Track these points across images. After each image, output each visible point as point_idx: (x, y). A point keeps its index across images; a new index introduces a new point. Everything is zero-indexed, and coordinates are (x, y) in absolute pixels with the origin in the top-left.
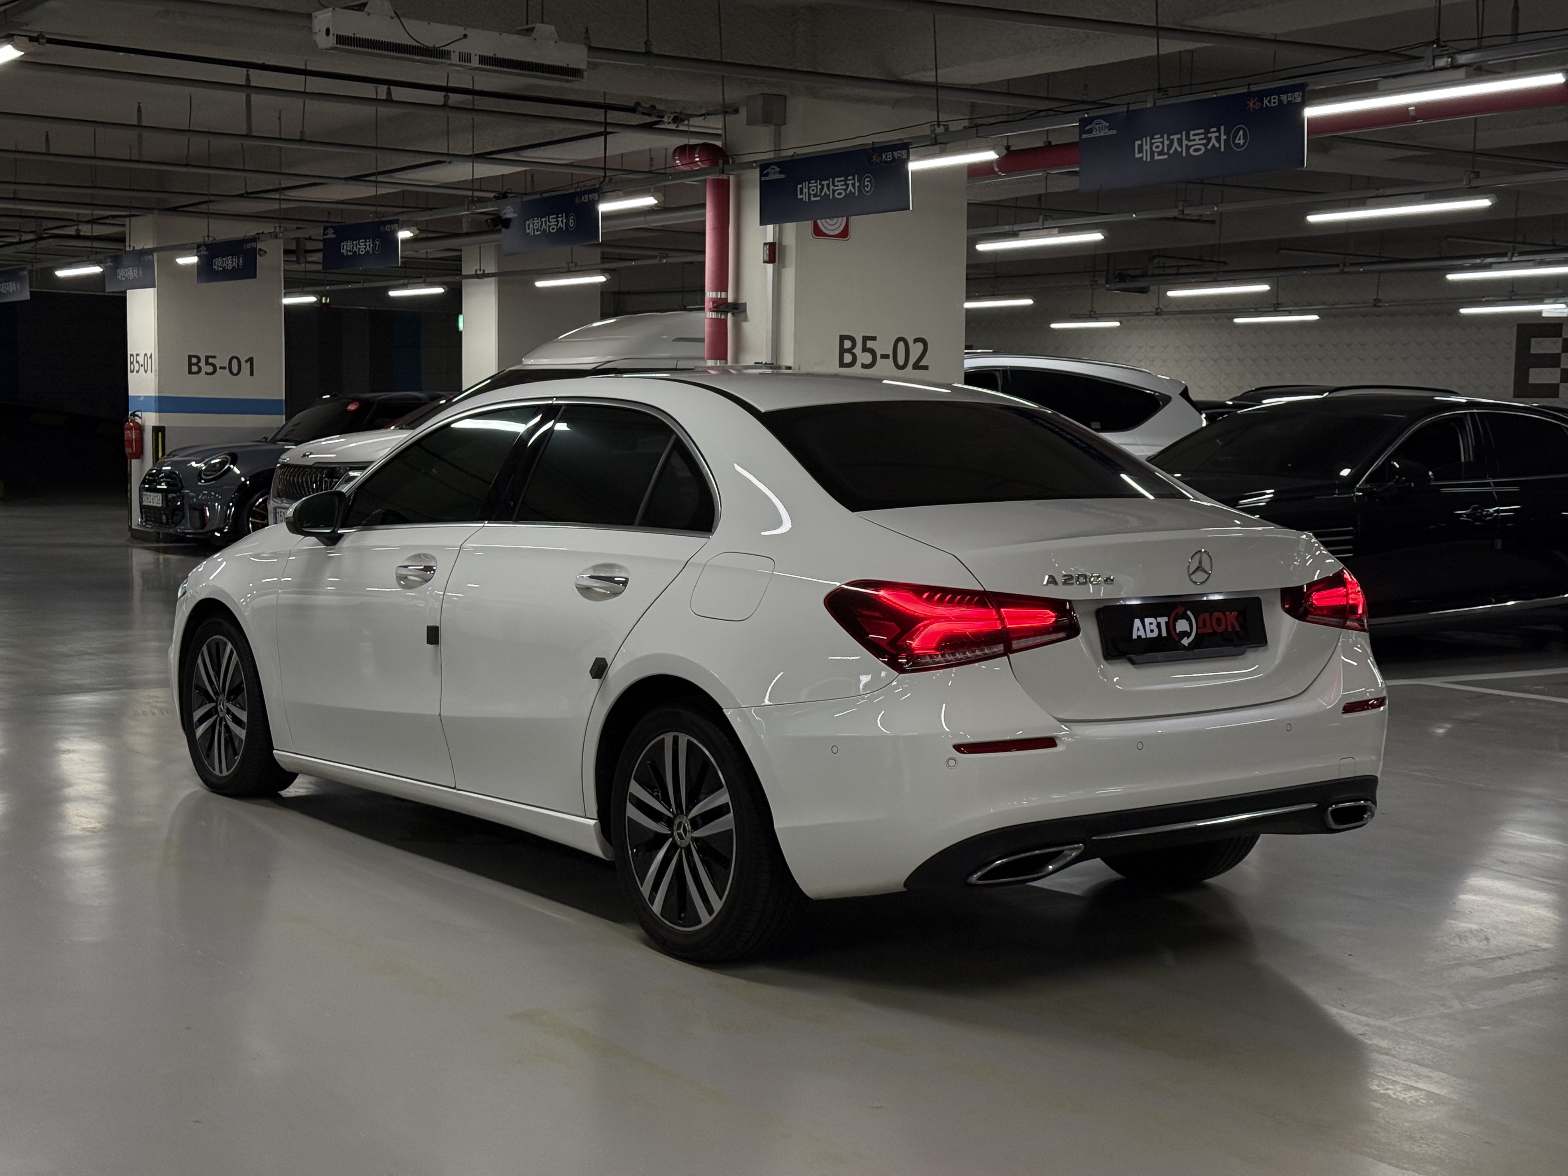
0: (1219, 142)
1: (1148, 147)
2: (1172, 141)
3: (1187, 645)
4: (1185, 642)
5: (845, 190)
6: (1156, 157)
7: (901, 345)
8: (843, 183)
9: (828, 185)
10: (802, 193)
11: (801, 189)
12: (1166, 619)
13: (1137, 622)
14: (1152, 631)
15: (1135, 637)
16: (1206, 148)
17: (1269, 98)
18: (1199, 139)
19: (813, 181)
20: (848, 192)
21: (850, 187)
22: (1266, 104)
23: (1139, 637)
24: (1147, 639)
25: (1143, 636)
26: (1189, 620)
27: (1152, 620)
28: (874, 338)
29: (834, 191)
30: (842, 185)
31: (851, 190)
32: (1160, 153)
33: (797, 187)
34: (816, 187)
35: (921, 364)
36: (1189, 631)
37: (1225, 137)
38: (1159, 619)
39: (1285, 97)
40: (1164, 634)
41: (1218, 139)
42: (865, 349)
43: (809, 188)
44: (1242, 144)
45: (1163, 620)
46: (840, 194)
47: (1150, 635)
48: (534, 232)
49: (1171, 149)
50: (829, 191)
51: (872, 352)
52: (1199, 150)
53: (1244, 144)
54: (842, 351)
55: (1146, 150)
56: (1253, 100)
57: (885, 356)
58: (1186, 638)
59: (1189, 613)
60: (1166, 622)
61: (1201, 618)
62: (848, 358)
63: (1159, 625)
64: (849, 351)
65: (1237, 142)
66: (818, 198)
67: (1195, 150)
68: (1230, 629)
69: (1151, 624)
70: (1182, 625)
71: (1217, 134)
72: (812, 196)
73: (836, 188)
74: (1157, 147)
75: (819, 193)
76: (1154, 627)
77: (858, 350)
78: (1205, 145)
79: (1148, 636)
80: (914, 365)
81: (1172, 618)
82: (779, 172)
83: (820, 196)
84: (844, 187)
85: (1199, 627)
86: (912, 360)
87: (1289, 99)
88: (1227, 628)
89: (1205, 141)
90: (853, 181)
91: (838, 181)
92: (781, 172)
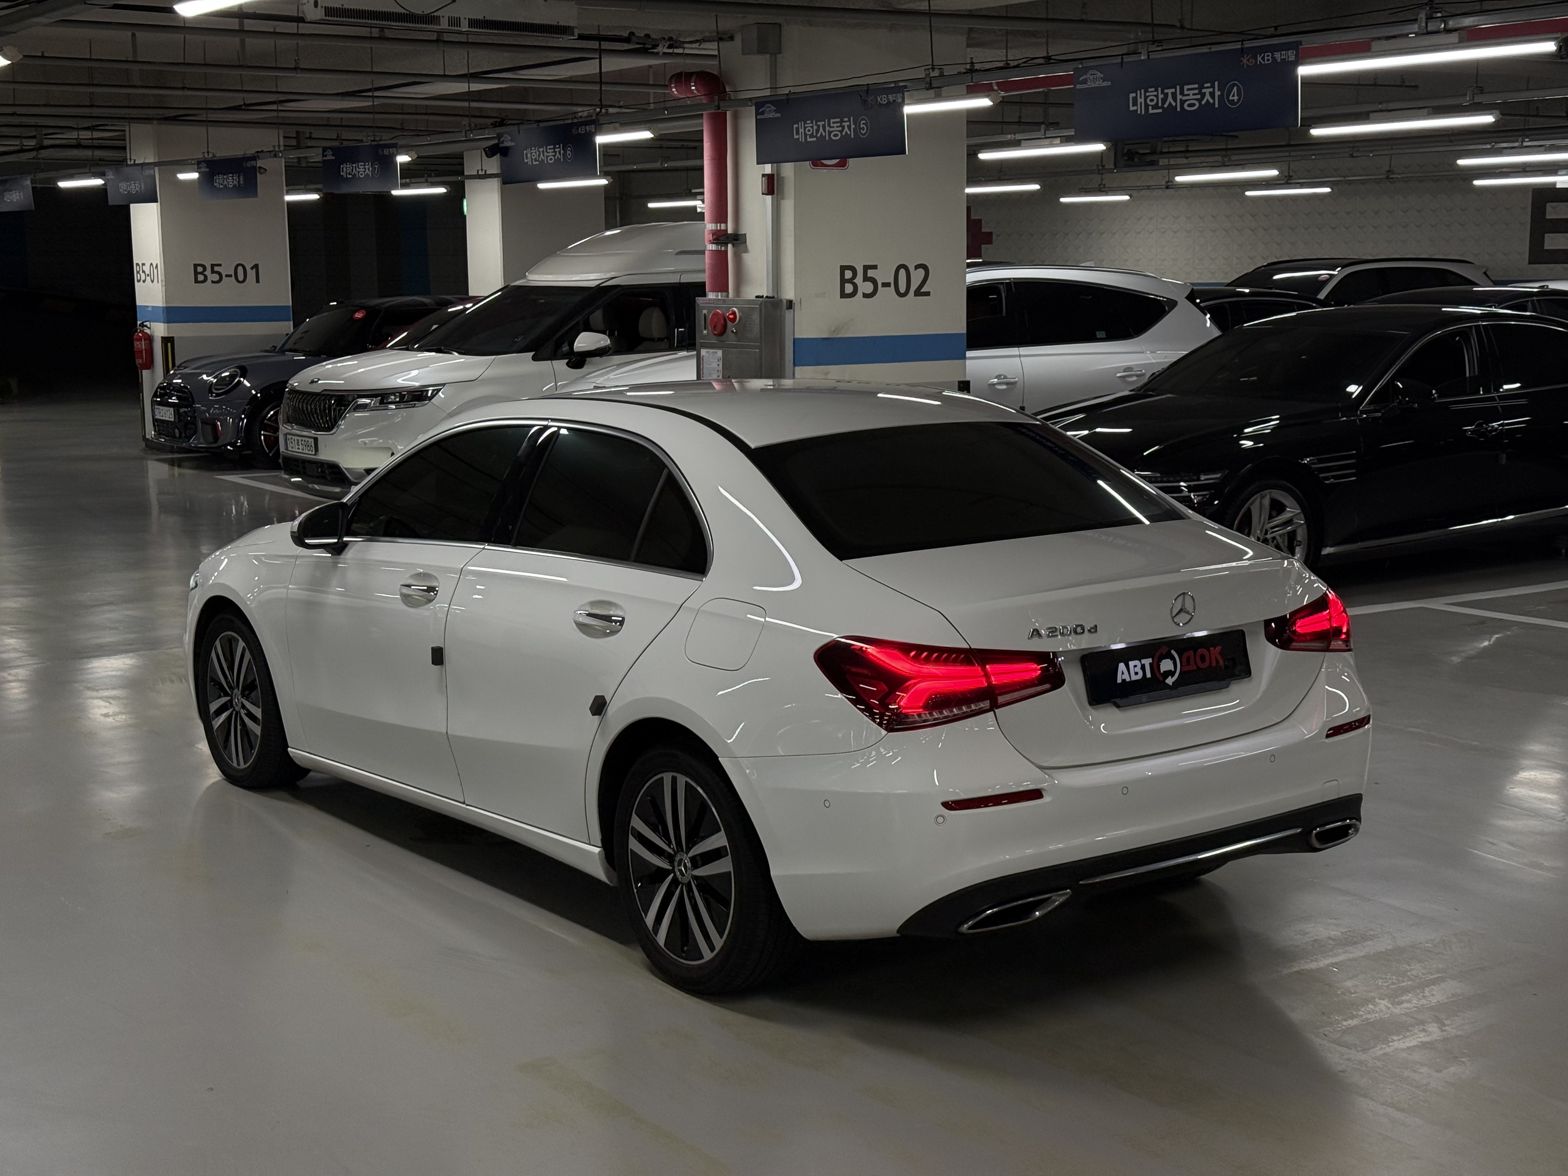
0: (1213, 98)
1: (1142, 100)
2: (1166, 95)
3: (1171, 684)
4: (1170, 681)
5: (841, 132)
6: (1151, 111)
7: (902, 272)
8: (839, 124)
9: (824, 126)
10: (798, 133)
11: (797, 129)
12: (1150, 660)
13: (1122, 666)
14: (1136, 673)
15: (1119, 681)
16: (1200, 103)
17: (1263, 55)
18: (1194, 94)
19: (809, 122)
20: (844, 134)
21: (846, 129)
22: (1260, 61)
23: (1124, 680)
24: (1131, 682)
25: (1128, 680)
26: (1172, 658)
27: (1137, 662)
28: (874, 267)
29: (830, 133)
30: (837, 127)
31: (846, 132)
32: (1155, 107)
33: (793, 127)
34: (812, 127)
35: (922, 290)
36: (1173, 670)
37: (1219, 93)
38: (1143, 661)
39: (1279, 55)
40: (1149, 675)
41: (1212, 95)
42: (866, 279)
43: (805, 128)
44: (1236, 101)
45: (1147, 662)
46: (836, 135)
47: (1134, 678)
48: (532, 162)
49: (1165, 104)
50: (825, 132)
51: (874, 281)
52: (1194, 105)
53: (1239, 100)
54: (843, 281)
55: (1141, 103)
56: (1247, 57)
57: (886, 285)
58: (1170, 677)
59: (1173, 652)
60: (1150, 663)
61: (1185, 655)
62: (849, 288)
63: (1143, 667)
64: (850, 281)
65: (1231, 98)
66: (815, 139)
67: (1189, 105)
68: (1214, 664)
69: (1135, 666)
70: (1166, 665)
71: (1211, 90)
72: (808, 136)
73: (831, 129)
74: (1152, 100)
75: (815, 134)
76: (1138, 669)
77: (859, 280)
78: (1200, 100)
79: (1133, 679)
80: (915, 292)
81: (1156, 657)
82: (774, 111)
83: (816, 136)
84: (840, 129)
85: (1183, 665)
86: (913, 288)
87: (1282, 57)
88: (1211, 663)
89: (1199, 97)
90: (848, 123)
91: (833, 123)
92: (776, 111)
